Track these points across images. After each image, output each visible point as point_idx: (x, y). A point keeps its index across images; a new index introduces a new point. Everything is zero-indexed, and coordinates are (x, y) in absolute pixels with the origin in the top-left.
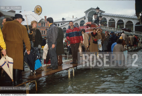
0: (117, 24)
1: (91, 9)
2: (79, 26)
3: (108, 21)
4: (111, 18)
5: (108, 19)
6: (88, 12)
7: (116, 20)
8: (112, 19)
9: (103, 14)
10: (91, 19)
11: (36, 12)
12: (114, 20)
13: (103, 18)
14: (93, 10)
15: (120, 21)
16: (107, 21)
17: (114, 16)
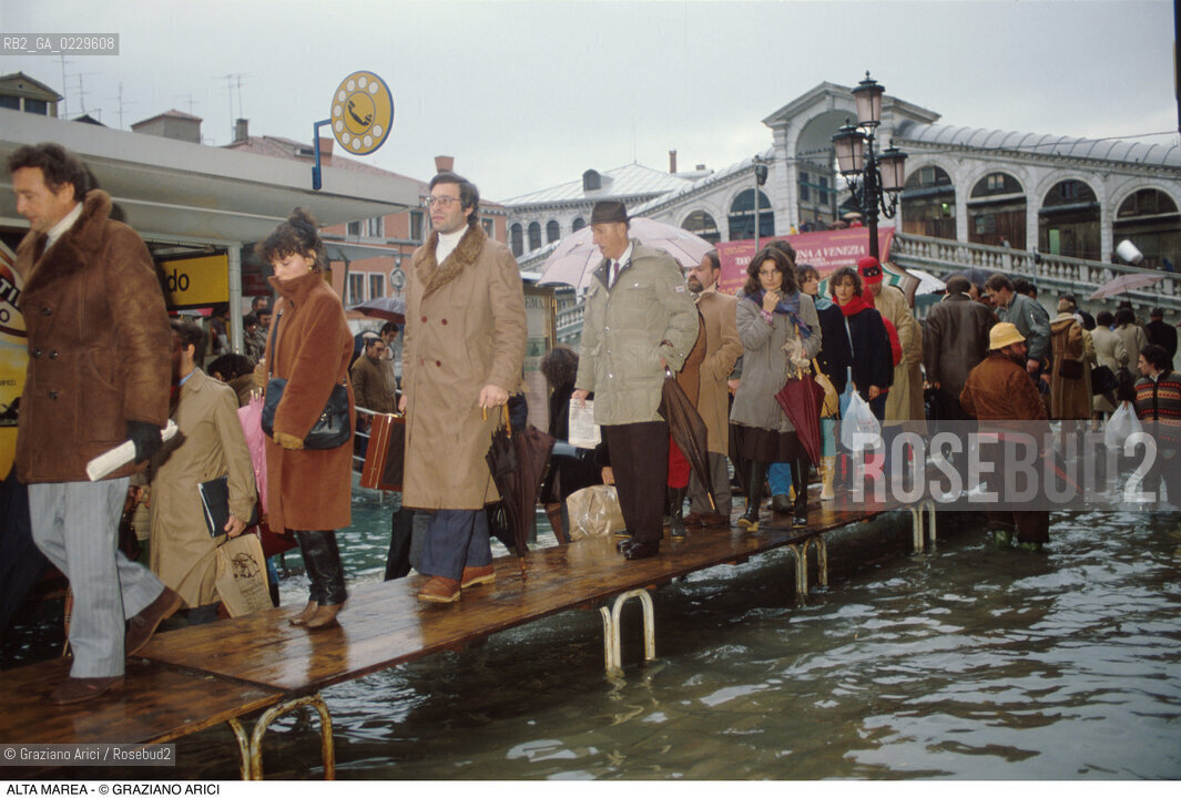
0: (1041, 215)
1: (824, 92)
2: (725, 238)
3: (963, 197)
4: (994, 167)
5: (964, 177)
6: (799, 123)
7: (1035, 185)
8: (996, 175)
9: (920, 131)
10: (823, 181)
11: (347, 129)
12: (1011, 184)
13: (926, 169)
14: (840, 105)
15: (1061, 191)
16: (952, 194)
17: (1014, 153)
